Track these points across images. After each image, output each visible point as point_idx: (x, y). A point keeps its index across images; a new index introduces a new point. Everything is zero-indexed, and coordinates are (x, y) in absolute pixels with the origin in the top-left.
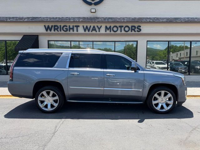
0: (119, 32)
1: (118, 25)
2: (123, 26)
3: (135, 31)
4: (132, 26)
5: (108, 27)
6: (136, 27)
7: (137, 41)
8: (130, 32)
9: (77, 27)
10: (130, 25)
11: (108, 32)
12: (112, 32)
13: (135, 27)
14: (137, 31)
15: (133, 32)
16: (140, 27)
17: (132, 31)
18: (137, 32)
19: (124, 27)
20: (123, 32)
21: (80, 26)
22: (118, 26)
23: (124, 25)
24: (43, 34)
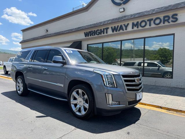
0: (148, 26)
1: (146, 19)
2: (152, 19)
3: (169, 22)
4: (164, 17)
5: (135, 23)
6: (171, 16)
7: (174, 34)
8: (162, 24)
9: (107, 29)
10: (161, 16)
11: (135, 28)
12: (140, 28)
13: (168, 17)
14: (172, 21)
15: (166, 23)
16: (176, 15)
17: (164, 23)
18: (171, 23)
19: (154, 19)
20: (153, 25)
21: (109, 28)
22: (146, 21)
23: (154, 17)
24: (84, 40)
